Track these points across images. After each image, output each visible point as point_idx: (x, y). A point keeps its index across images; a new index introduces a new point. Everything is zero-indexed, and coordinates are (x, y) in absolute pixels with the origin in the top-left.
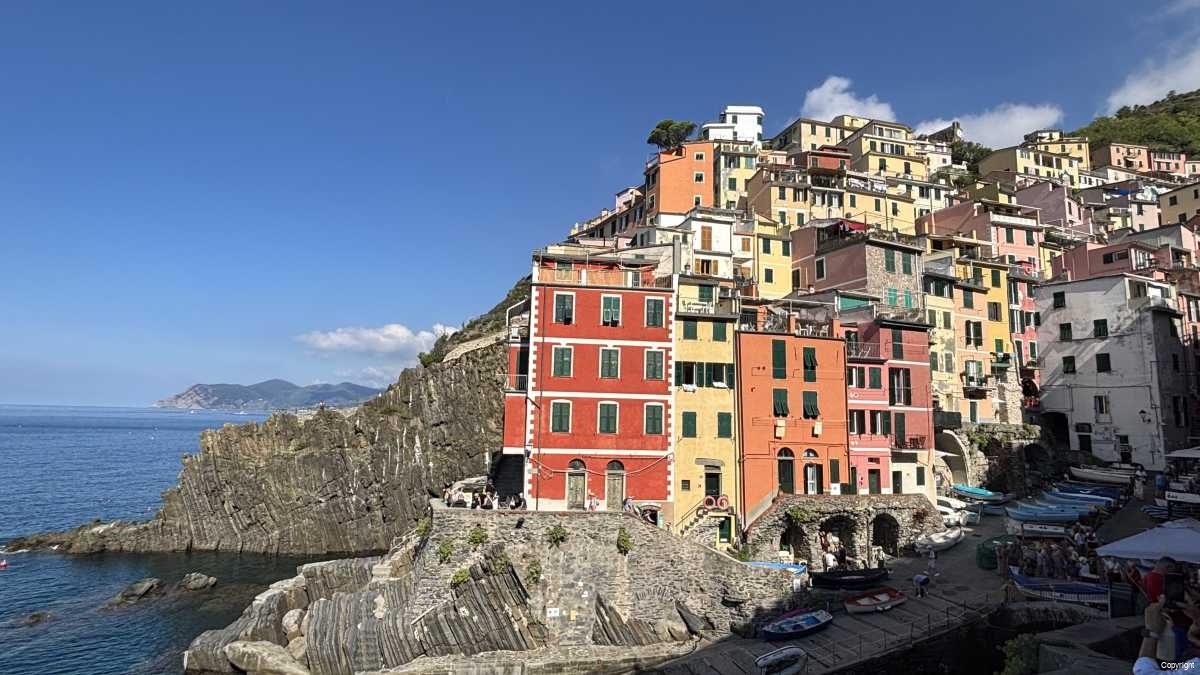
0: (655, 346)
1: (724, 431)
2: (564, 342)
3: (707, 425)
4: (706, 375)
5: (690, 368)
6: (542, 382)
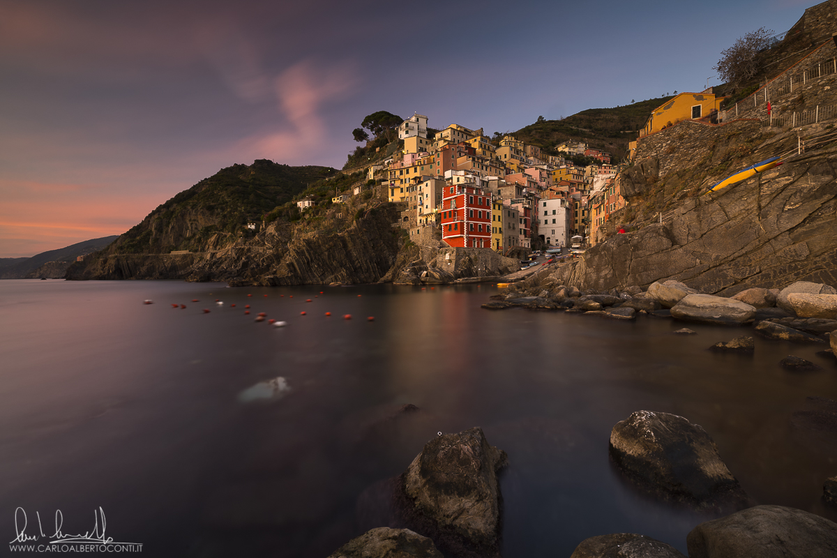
0: (488, 211)
1: (500, 232)
2: (472, 209)
3: (497, 230)
4: (497, 218)
5: (494, 216)
6: (468, 219)
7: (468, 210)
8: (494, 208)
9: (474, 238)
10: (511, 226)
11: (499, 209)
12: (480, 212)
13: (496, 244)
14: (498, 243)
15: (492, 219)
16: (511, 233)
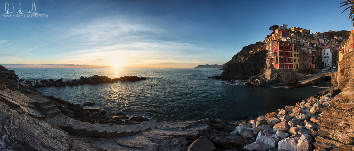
0: (292, 52)
1: (298, 61)
2: (282, 51)
3: (297, 61)
4: (296, 55)
5: (295, 54)
6: (280, 55)
7: (280, 52)
8: (295, 51)
9: (284, 64)
10: (305, 59)
11: (298, 51)
12: (287, 53)
13: (296, 67)
14: (297, 67)
15: (294, 56)
16: (304, 62)
